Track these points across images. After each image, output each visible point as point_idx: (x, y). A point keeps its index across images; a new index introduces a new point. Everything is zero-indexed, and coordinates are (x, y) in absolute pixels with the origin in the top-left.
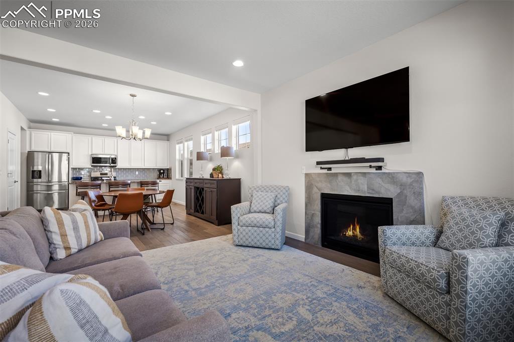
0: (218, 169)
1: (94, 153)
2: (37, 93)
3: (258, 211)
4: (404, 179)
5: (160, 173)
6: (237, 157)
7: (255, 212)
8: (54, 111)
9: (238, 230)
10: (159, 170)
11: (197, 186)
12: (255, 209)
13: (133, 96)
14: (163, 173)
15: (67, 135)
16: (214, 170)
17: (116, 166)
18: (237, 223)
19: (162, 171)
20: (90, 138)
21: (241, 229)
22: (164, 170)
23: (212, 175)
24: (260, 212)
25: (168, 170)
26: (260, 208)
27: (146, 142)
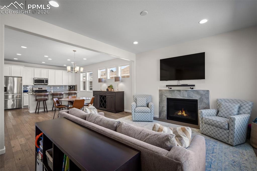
0: (110, 87)
1: (35, 77)
2: (20, 46)
3: (140, 106)
4: (202, 93)
5: (70, 88)
6: (122, 81)
7: (139, 106)
8: (21, 55)
9: (135, 114)
10: (70, 86)
11: (101, 95)
12: (139, 105)
13: (75, 51)
14: (72, 88)
15: (21, 67)
16: (109, 87)
17: (47, 84)
18: (134, 112)
19: (71, 87)
20: (33, 69)
21: (136, 114)
22: (72, 86)
23: (108, 90)
24: (141, 106)
25: (74, 86)
26: (141, 105)
27: (63, 72)
